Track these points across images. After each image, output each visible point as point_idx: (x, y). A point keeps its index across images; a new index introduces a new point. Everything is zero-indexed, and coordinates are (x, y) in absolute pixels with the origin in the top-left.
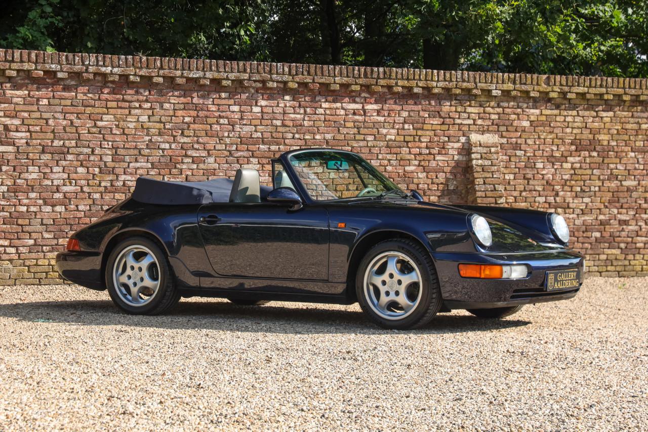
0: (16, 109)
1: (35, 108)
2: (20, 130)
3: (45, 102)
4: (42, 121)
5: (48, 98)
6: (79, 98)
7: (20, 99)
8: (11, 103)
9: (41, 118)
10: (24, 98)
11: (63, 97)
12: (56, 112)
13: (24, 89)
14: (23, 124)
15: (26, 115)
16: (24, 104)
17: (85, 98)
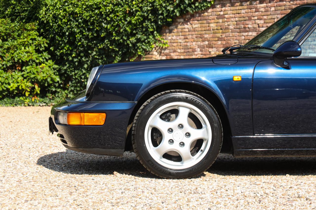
0: (262, 15)
1: (269, 13)
2: (263, 26)
3: (273, 9)
4: (272, 20)
5: (275, 7)
6: (287, 5)
7: (263, 9)
8: (260, 12)
9: (272, 19)
10: (265, 8)
11: (280, 5)
12: (278, 14)
13: (264, 2)
14: (265, 23)
15: (265, 17)
16: (265, 11)
17: (289, 4)
